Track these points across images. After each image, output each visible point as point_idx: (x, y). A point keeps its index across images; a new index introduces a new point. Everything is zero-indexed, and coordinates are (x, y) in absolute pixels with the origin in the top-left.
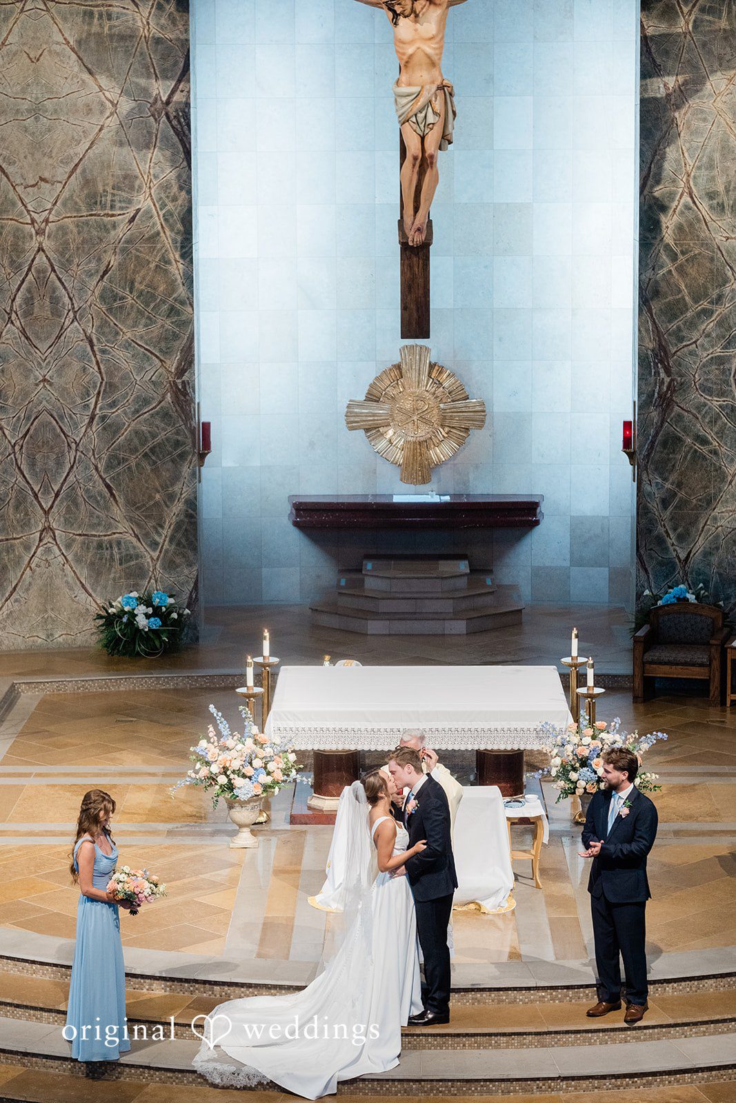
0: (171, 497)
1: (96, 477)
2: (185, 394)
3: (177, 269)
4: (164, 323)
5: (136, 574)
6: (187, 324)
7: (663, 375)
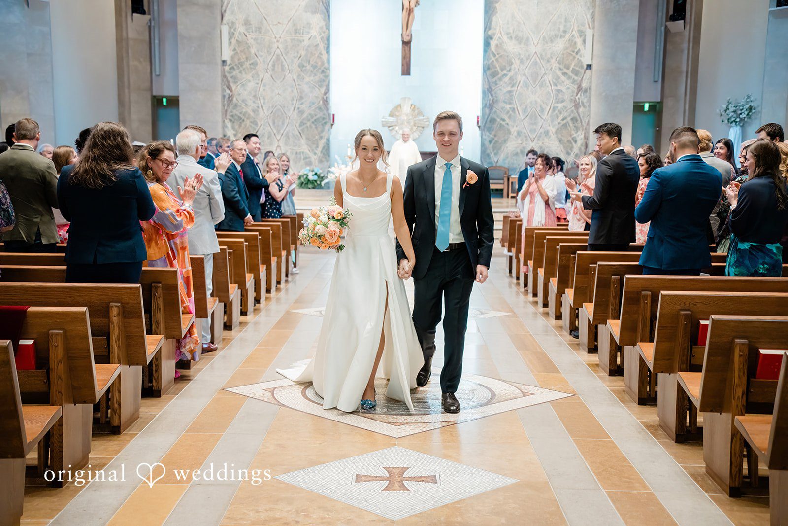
0: (321, 137)
1: (296, 129)
2: (327, 101)
3: (325, 57)
4: (320, 76)
5: (309, 163)
6: (328, 76)
7: (490, 97)
